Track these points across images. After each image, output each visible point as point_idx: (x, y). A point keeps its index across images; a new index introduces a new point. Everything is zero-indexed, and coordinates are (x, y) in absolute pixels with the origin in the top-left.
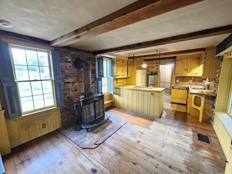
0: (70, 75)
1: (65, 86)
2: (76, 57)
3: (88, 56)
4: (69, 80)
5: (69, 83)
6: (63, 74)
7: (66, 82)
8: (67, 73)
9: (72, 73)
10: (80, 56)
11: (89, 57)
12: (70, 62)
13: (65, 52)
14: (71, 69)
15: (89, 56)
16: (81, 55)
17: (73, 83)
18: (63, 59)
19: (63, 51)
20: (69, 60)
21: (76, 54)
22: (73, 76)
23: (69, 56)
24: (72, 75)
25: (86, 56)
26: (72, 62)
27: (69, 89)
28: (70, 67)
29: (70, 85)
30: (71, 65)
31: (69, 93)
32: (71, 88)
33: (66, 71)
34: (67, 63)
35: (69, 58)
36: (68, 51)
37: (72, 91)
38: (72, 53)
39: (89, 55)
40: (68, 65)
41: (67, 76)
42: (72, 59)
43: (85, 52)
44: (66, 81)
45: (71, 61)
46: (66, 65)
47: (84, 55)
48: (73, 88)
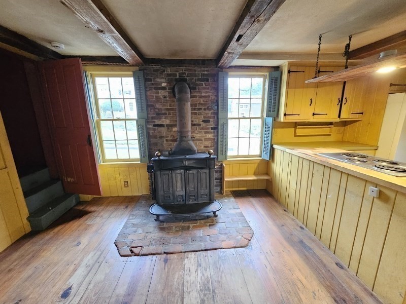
0: (163, 112)
1: (154, 130)
2: (178, 77)
3: (204, 71)
4: (163, 122)
5: (162, 126)
6: (152, 110)
7: (156, 124)
8: (159, 109)
9: (168, 109)
10: (185, 73)
11: (206, 73)
12: (164, 88)
13: (156, 71)
14: (166, 100)
15: (206, 71)
16: (187, 72)
17: (170, 127)
18: (153, 84)
19: (152, 69)
20: (164, 85)
21: (177, 72)
22: (169, 114)
23: (163, 78)
24: (167, 112)
25: (200, 71)
26: (167, 88)
27: (162, 137)
28: (165, 97)
29: (164, 130)
30: (166, 93)
31: (162, 144)
32: (164, 135)
33: (157, 106)
34: (160, 91)
35: (163, 80)
36: (162, 68)
37: (167, 141)
38: (169, 70)
39: (206, 69)
40: (162, 93)
41: (158, 114)
42: (169, 82)
43: (195, 64)
44: (157, 122)
45: (167, 86)
46: (157, 95)
47: (195, 71)
48: (168, 137)
